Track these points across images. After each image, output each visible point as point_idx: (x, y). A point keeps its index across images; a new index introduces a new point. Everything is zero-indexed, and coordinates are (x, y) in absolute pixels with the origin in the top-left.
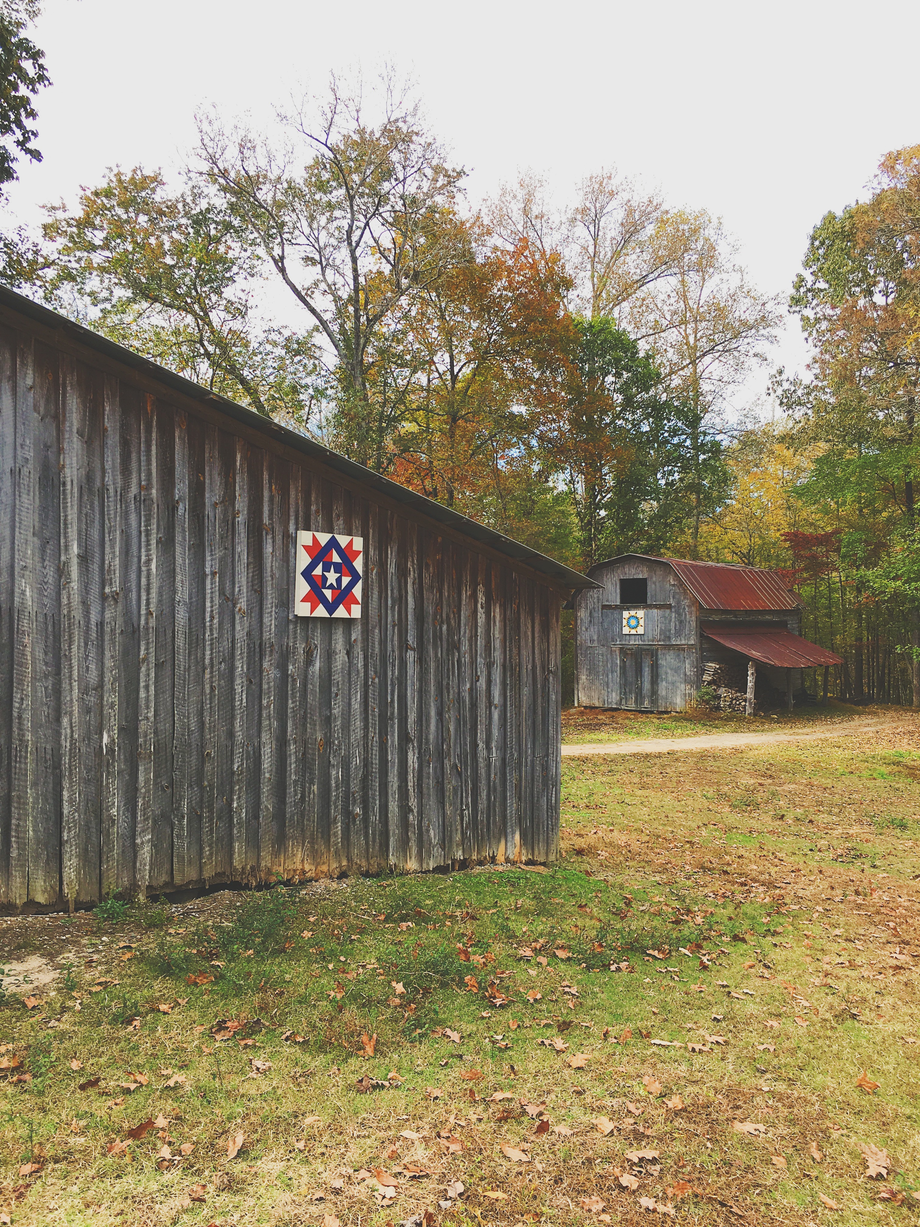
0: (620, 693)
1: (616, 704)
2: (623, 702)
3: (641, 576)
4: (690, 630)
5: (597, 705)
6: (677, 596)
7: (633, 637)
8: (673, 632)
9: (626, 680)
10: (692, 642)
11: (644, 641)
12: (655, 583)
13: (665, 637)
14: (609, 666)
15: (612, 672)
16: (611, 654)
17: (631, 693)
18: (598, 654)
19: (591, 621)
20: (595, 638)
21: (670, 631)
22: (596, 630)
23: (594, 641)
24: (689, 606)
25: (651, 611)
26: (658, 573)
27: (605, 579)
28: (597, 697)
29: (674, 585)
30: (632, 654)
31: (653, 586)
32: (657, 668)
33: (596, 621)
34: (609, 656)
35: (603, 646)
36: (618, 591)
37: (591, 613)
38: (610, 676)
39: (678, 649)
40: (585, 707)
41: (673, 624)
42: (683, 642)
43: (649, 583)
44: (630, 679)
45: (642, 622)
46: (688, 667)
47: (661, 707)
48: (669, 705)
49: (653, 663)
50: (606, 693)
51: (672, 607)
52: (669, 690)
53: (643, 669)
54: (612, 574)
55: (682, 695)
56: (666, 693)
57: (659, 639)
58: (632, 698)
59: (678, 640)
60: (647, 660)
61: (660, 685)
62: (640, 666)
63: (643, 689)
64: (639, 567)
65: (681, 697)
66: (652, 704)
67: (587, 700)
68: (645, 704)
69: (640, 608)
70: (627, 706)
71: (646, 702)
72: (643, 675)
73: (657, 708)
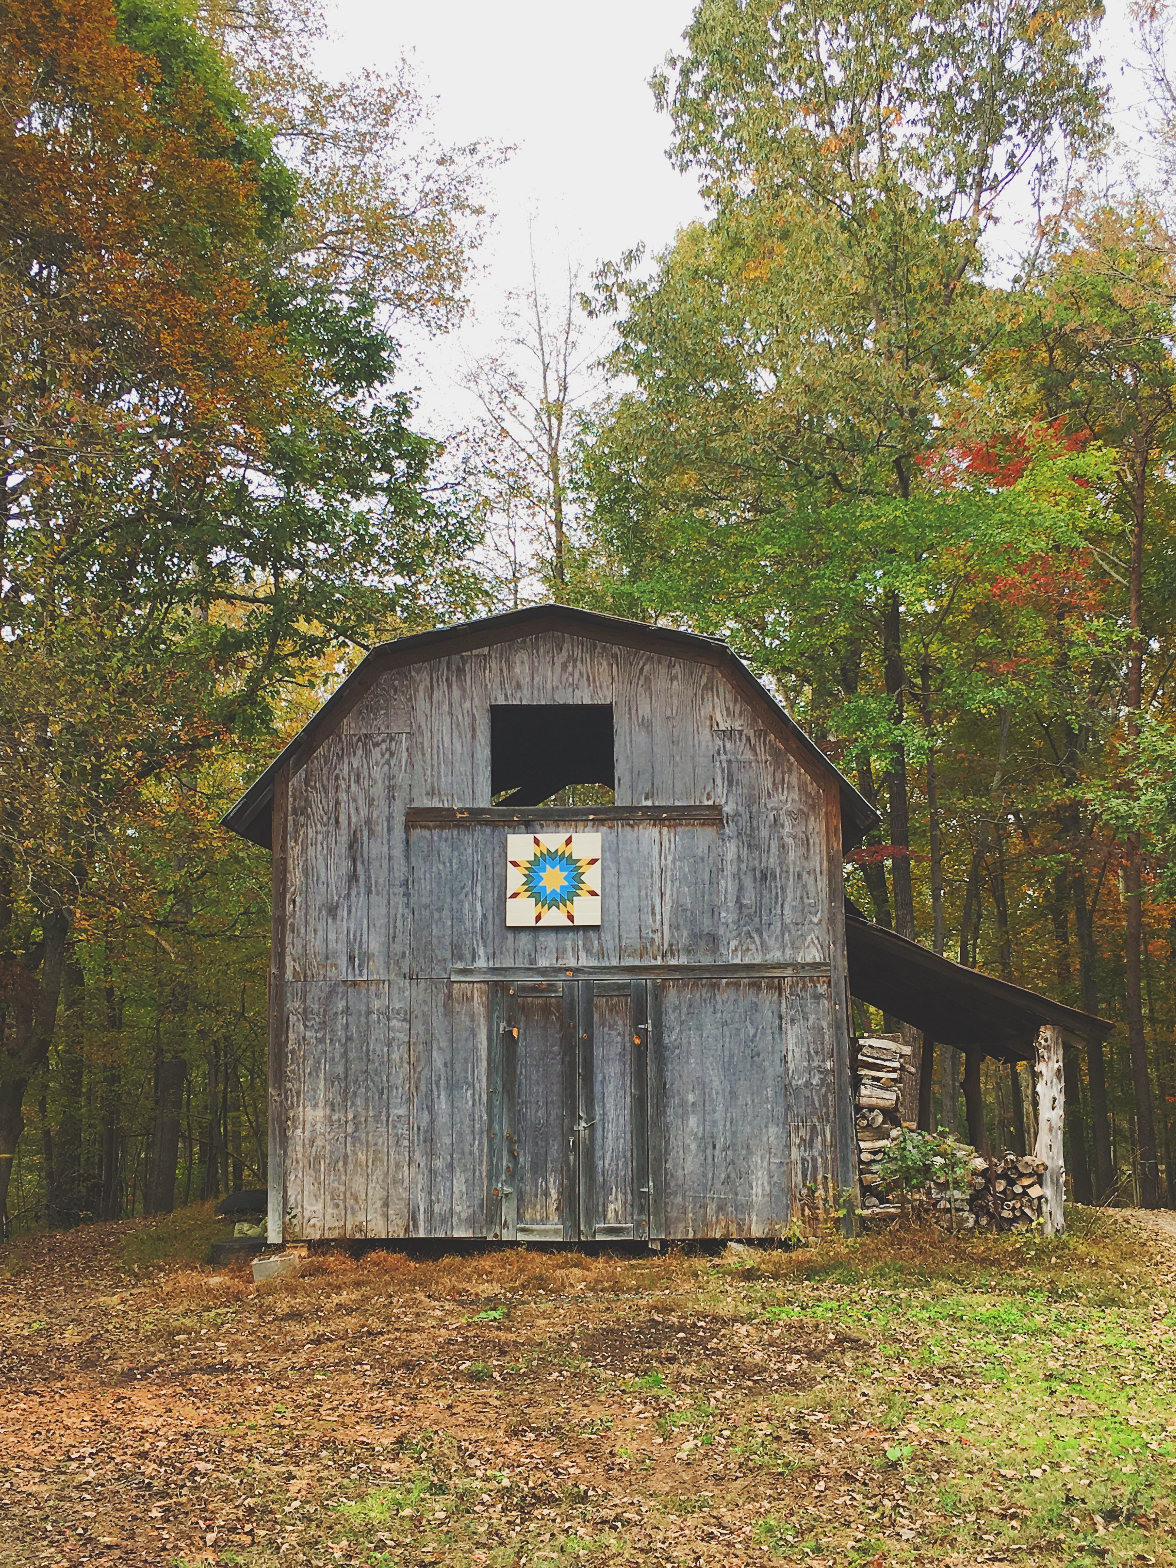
0: (493, 1175)
1: (471, 1222)
2: (508, 1211)
3: (584, 697)
4: (803, 910)
5: (378, 1229)
6: (744, 777)
7: (549, 941)
8: (728, 916)
9: (516, 1118)
10: (813, 955)
11: (601, 954)
12: (647, 725)
13: (694, 935)
14: (438, 1059)
15: (452, 1087)
16: (449, 1012)
17: (539, 1168)
18: (387, 1014)
19: (353, 877)
20: (375, 944)
21: (713, 912)
22: (379, 912)
23: (367, 957)
24: (798, 816)
25: (629, 834)
26: (660, 683)
27: (422, 704)
28: (376, 1193)
29: (729, 734)
30: (546, 1009)
31: (641, 737)
32: (661, 1062)
33: (380, 875)
34: (438, 1022)
35: (411, 977)
36: (484, 753)
37: (353, 844)
38: (442, 1104)
39: (755, 985)
40: (318, 1246)
41: (727, 885)
42: (775, 956)
43: (621, 723)
44: (536, 1114)
45: (592, 877)
46: (797, 1055)
47: (681, 1226)
48: (717, 1212)
49: (644, 1043)
50: (420, 1177)
51: (721, 820)
52: (717, 1153)
53: (597, 1070)
54: (454, 687)
55: (773, 1167)
56: (704, 1164)
57: (671, 945)
58: (547, 1194)
59: (753, 947)
60: (614, 1033)
61: (673, 1132)
62: (585, 1059)
63: (599, 1154)
64: (579, 664)
65: (771, 1177)
66: (641, 1212)
67: (330, 1211)
68: (610, 1215)
69: (580, 824)
70: (523, 1230)
71: (612, 1207)
72: (598, 1095)
73: (667, 1225)
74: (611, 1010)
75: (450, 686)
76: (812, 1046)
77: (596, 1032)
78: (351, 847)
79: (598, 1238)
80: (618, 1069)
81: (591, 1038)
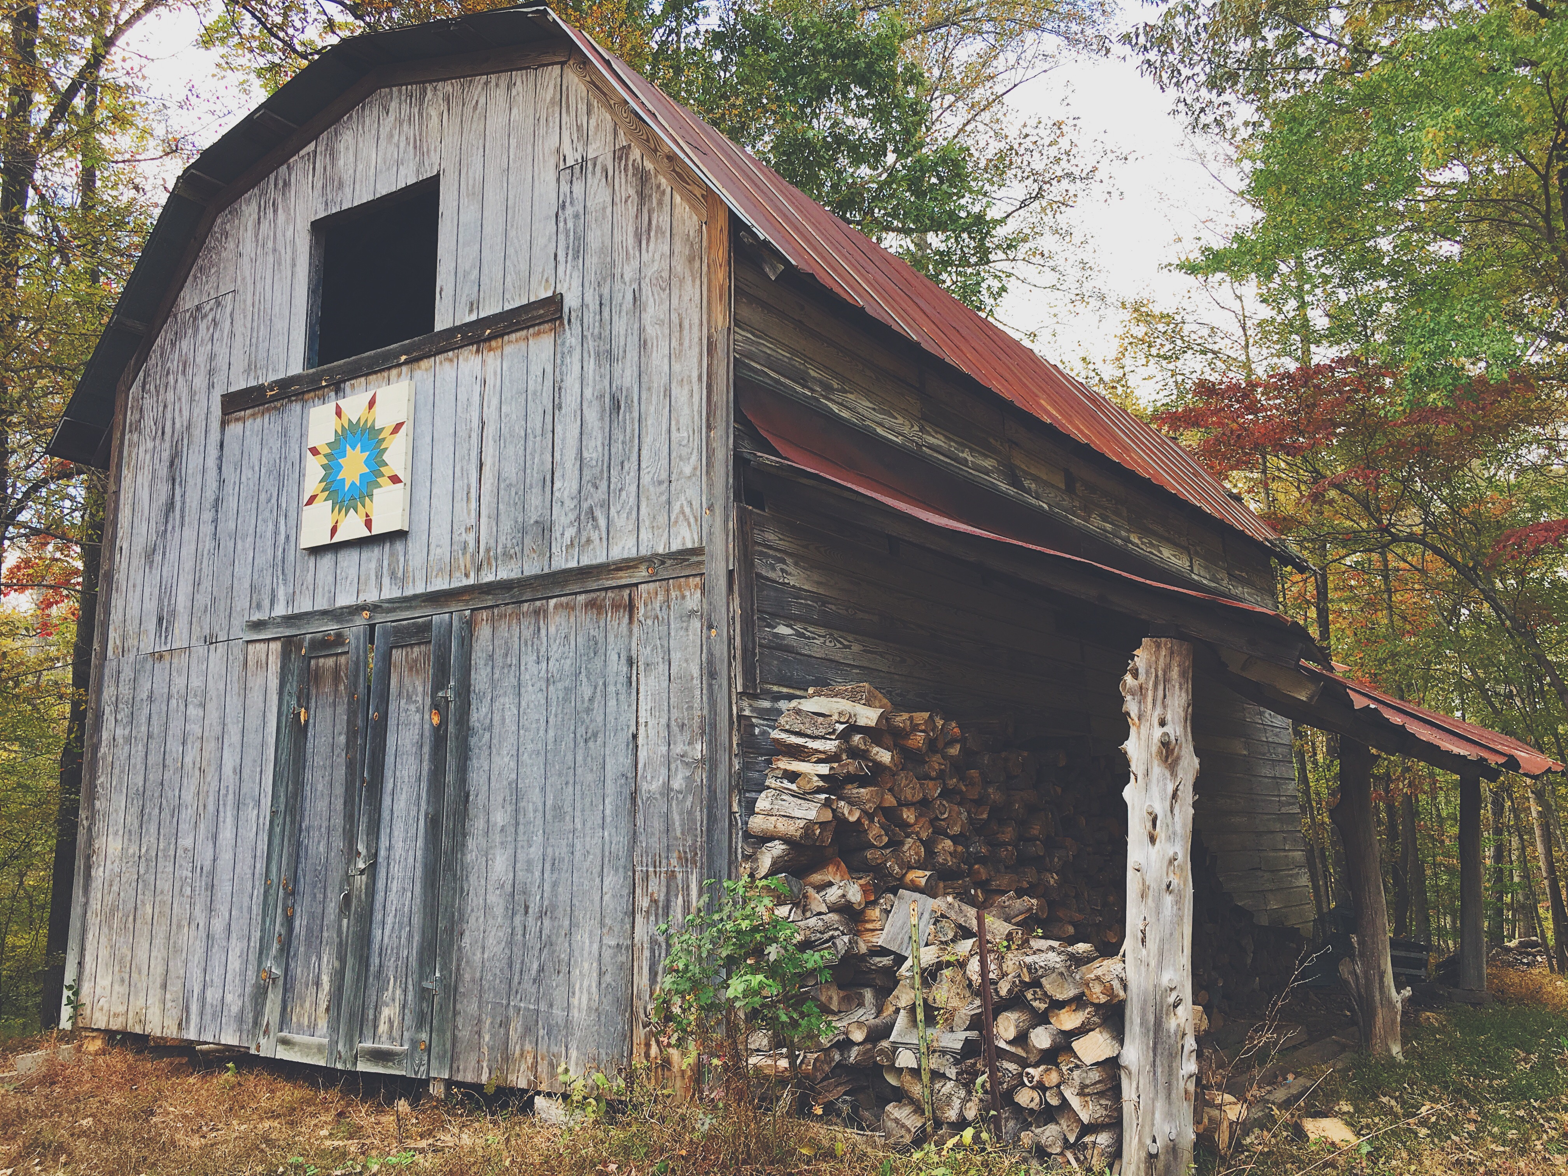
0: (264, 946)
1: (240, 1020)
2: (272, 1008)
3: (408, 174)
4: (671, 452)
5: (155, 1021)
6: (595, 236)
7: (352, 565)
8: (563, 485)
9: (296, 854)
10: (683, 535)
11: (406, 576)
12: (478, 193)
13: (517, 528)
14: (228, 763)
15: (239, 805)
16: (242, 689)
17: (314, 938)
18: (185, 697)
19: (171, 506)
20: (182, 598)
23: (173, 616)
25: (448, 372)
26: (498, 121)
27: (248, 247)
28: (157, 966)
31: (470, 214)
32: (464, 754)
33: (193, 498)
34: (232, 705)
35: (210, 640)
36: (301, 296)
37: (174, 459)
38: (227, 832)
41: (566, 433)
42: (625, 545)
43: (447, 200)
44: (317, 847)
45: (397, 455)
46: (652, 732)
47: (473, 1058)
48: (523, 1037)
49: (444, 722)
50: (198, 942)
51: (561, 318)
52: (531, 920)
53: (388, 773)
54: (280, 211)
55: (607, 954)
56: (510, 943)
57: (488, 550)
58: (318, 984)
59: (595, 536)
60: (413, 707)
61: (473, 879)
62: (373, 754)
63: (378, 916)
64: (405, 126)
65: (601, 974)
66: (419, 1027)
67: (116, 987)
68: (383, 1028)
69: (394, 372)
70: (285, 1042)
71: (386, 1012)
72: (386, 814)
73: (452, 1058)
74: (411, 669)
75: (275, 211)
76: (675, 714)
77: (392, 707)
78: (172, 464)
79: (363, 1067)
80: (413, 772)
81: (385, 717)
